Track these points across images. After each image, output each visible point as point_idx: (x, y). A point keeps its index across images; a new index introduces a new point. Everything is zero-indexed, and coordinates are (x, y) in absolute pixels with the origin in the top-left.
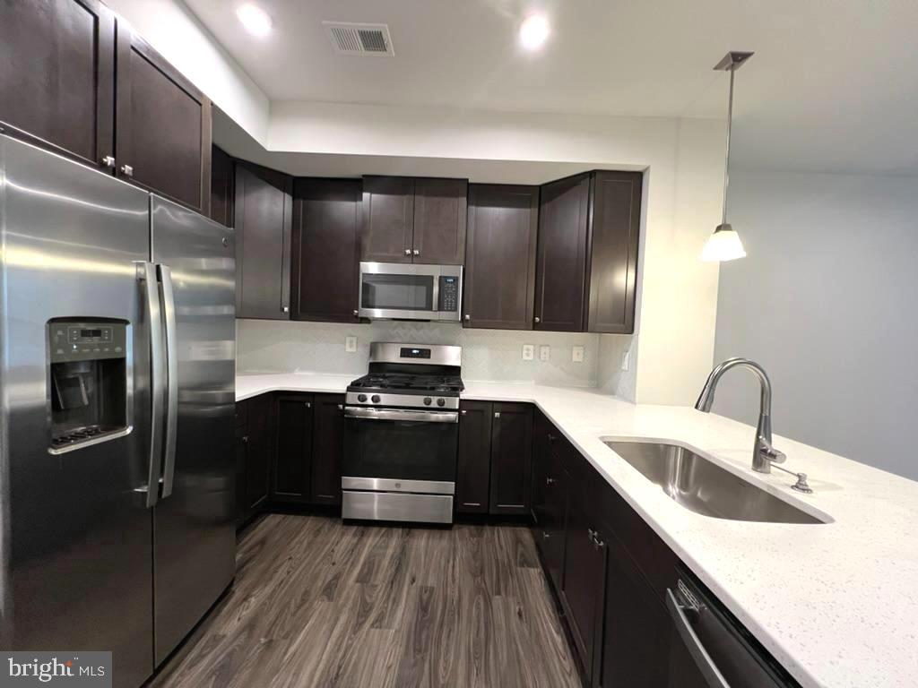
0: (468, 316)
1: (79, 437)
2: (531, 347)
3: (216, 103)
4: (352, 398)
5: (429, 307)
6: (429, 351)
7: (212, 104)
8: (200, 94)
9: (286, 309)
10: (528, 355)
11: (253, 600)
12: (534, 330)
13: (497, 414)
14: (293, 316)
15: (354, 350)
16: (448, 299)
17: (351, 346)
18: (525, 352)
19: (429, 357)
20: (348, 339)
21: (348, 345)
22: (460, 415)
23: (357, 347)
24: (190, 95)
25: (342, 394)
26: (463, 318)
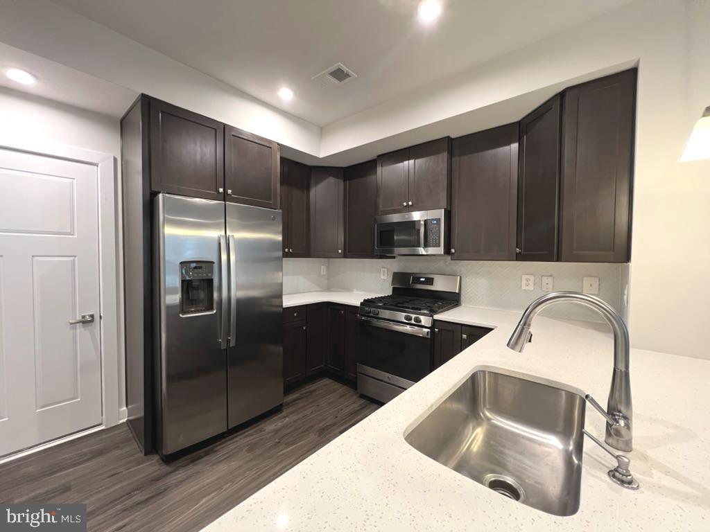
0: (453, 251)
1: (192, 312)
2: (532, 278)
5: (418, 244)
6: (433, 279)
7: (279, 144)
8: (270, 142)
9: (340, 251)
10: (527, 284)
11: (287, 419)
12: (517, 260)
13: (464, 337)
14: (346, 255)
15: (385, 277)
16: (431, 237)
17: (384, 275)
18: (524, 282)
19: (432, 284)
20: (382, 270)
21: (381, 275)
22: (433, 332)
23: (388, 275)
24: (265, 145)
25: (358, 307)
26: (447, 251)
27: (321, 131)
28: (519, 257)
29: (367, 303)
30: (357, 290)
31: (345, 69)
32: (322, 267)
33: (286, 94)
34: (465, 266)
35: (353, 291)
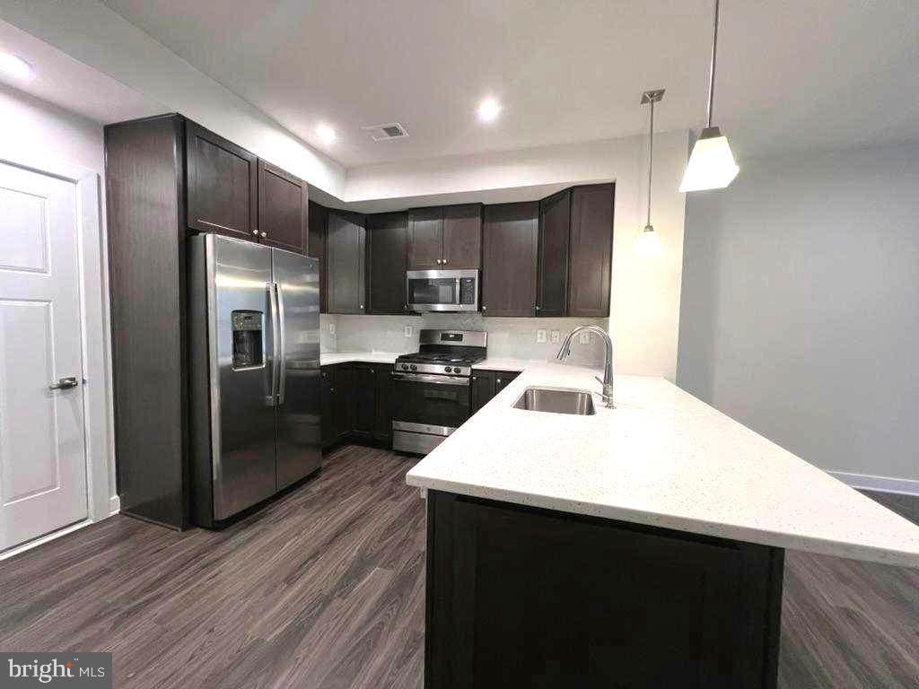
0: (484, 308)
1: (244, 366)
2: (544, 332)
3: (309, 182)
4: (399, 367)
5: (453, 302)
6: (461, 335)
7: (308, 184)
8: (300, 181)
9: (362, 307)
10: (541, 338)
11: (331, 480)
12: (536, 316)
13: (499, 380)
14: (368, 312)
15: (410, 336)
16: (466, 295)
17: (409, 333)
18: (539, 336)
19: (462, 340)
20: (406, 327)
21: (406, 333)
22: (471, 380)
23: (413, 333)
24: (295, 183)
25: (393, 364)
26: (480, 309)
27: (348, 172)
28: (538, 314)
29: (402, 359)
30: (376, 350)
31: (400, 128)
32: (331, 325)
33: (326, 134)
34: (491, 322)
35: (371, 351)
